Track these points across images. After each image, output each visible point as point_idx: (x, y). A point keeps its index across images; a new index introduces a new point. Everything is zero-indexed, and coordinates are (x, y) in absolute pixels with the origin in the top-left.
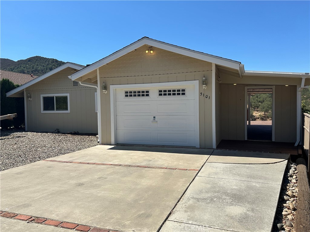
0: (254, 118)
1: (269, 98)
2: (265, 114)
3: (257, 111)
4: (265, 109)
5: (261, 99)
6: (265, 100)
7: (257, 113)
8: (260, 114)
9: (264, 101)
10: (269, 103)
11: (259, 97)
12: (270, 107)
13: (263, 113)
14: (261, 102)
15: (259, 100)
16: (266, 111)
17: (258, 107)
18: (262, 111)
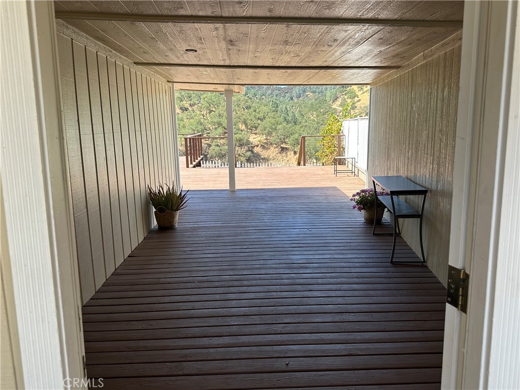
0: (251, 146)
1: (273, 113)
2: (267, 139)
3: (255, 134)
4: (266, 131)
5: (261, 115)
6: (267, 117)
7: (256, 136)
8: (259, 138)
9: (264, 118)
10: (273, 121)
11: (257, 111)
12: (273, 127)
13: (264, 137)
14: (261, 120)
15: (258, 116)
16: (269, 134)
17: (256, 128)
18: (263, 134)
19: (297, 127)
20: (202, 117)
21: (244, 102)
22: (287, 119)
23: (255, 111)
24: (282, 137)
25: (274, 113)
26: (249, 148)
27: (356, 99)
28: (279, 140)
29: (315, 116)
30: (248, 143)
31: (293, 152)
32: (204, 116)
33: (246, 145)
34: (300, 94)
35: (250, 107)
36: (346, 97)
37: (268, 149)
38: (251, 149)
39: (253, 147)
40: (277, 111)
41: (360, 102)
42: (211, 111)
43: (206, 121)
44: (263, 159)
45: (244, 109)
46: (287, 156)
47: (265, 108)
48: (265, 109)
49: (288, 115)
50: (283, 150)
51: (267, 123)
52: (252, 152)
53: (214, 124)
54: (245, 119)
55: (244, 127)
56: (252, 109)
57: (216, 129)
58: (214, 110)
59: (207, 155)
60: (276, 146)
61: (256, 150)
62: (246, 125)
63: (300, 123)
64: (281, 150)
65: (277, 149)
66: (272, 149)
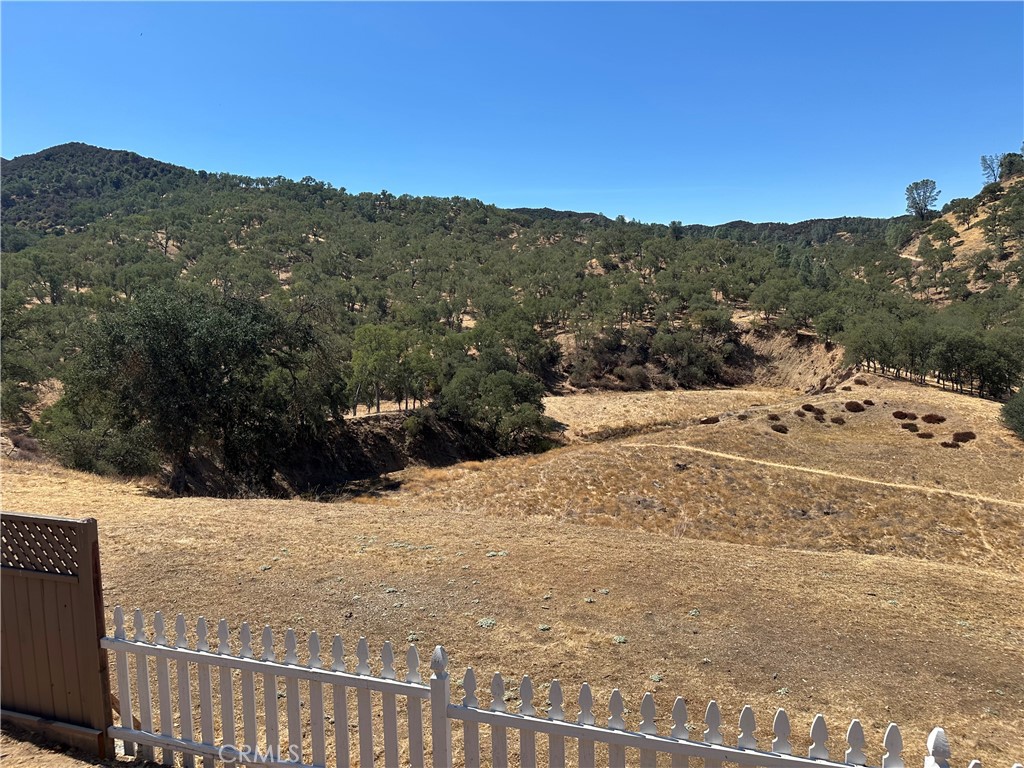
0: (735, 333)
1: (779, 269)
2: (767, 319)
3: (744, 309)
4: (767, 304)
5: (756, 273)
6: (768, 276)
7: (744, 314)
8: (752, 317)
9: (762, 278)
11: (748, 266)
12: (783, 295)
13: (763, 316)
14: (756, 282)
15: (750, 274)
16: (772, 309)
17: (746, 298)
18: (760, 310)
19: (832, 295)
20: (641, 279)
21: (722, 250)
22: (809, 279)
23: (743, 266)
24: (802, 314)
25: (783, 269)
26: (729, 335)
27: (954, 240)
28: (793, 321)
29: (862, 273)
30: (730, 325)
31: (823, 346)
32: (645, 278)
33: (724, 330)
34: (825, 235)
35: (734, 260)
36: (930, 237)
37: (769, 338)
38: (733, 338)
39: (739, 335)
40: (788, 266)
41: (962, 247)
42: (658, 269)
43: (649, 287)
44: (758, 357)
45: (722, 264)
46: (810, 353)
47: (765, 260)
48: (764, 262)
49: (810, 272)
50: (803, 341)
51: (771, 286)
52: (737, 343)
53: (663, 291)
54: (723, 282)
55: (720, 297)
56: (738, 263)
57: (666, 300)
58: (664, 266)
59: (648, 348)
60: (786, 332)
61: (745, 339)
62: (726, 294)
63: (835, 286)
64: (798, 341)
65: (788, 339)
66: (778, 337)
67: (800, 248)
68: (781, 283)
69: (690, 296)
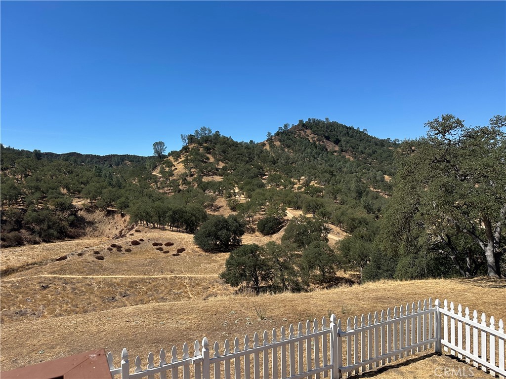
19: (123, 191)
20: (16, 181)
21: (65, 167)
22: (112, 183)
23: (78, 176)
24: (109, 200)
25: (98, 178)
26: (71, 212)
27: (173, 168)
28: (105, 204)
29: (137, 181)
30: (71, 206)
31: (120, 215)
32: (18, 180)
33: (69, 209)
34: (119, 162)
35: (72, 172)
36: (164, 166)
37: (93, 212)
38: (74, 213)
39: (77, 211)
40: (101, 176)
41: (177, 171)
42: (26, 176)
43: (20, 186)
44: (87, 222)
45: (65, 174)
46: (114, 219)
47: (89, 173)
49: (112, 180)
50: (110, 213)
51: (92, 187)
52: (76, 215)
53: (30, 188)
54: (66, 184)
55: (65, 191)
56: (74, 174)
57: (32, 193)
58: (30, 174)
59: (22, 221)
60: (102, 209)
61: (80, 213)
62: (68, 190)
63: (124, 187)
64: (108, 213)
65: (102, 212)
66: (98, 212)
67: (107, 168)
68: (98, 185)
69: (48, 191)
